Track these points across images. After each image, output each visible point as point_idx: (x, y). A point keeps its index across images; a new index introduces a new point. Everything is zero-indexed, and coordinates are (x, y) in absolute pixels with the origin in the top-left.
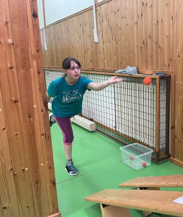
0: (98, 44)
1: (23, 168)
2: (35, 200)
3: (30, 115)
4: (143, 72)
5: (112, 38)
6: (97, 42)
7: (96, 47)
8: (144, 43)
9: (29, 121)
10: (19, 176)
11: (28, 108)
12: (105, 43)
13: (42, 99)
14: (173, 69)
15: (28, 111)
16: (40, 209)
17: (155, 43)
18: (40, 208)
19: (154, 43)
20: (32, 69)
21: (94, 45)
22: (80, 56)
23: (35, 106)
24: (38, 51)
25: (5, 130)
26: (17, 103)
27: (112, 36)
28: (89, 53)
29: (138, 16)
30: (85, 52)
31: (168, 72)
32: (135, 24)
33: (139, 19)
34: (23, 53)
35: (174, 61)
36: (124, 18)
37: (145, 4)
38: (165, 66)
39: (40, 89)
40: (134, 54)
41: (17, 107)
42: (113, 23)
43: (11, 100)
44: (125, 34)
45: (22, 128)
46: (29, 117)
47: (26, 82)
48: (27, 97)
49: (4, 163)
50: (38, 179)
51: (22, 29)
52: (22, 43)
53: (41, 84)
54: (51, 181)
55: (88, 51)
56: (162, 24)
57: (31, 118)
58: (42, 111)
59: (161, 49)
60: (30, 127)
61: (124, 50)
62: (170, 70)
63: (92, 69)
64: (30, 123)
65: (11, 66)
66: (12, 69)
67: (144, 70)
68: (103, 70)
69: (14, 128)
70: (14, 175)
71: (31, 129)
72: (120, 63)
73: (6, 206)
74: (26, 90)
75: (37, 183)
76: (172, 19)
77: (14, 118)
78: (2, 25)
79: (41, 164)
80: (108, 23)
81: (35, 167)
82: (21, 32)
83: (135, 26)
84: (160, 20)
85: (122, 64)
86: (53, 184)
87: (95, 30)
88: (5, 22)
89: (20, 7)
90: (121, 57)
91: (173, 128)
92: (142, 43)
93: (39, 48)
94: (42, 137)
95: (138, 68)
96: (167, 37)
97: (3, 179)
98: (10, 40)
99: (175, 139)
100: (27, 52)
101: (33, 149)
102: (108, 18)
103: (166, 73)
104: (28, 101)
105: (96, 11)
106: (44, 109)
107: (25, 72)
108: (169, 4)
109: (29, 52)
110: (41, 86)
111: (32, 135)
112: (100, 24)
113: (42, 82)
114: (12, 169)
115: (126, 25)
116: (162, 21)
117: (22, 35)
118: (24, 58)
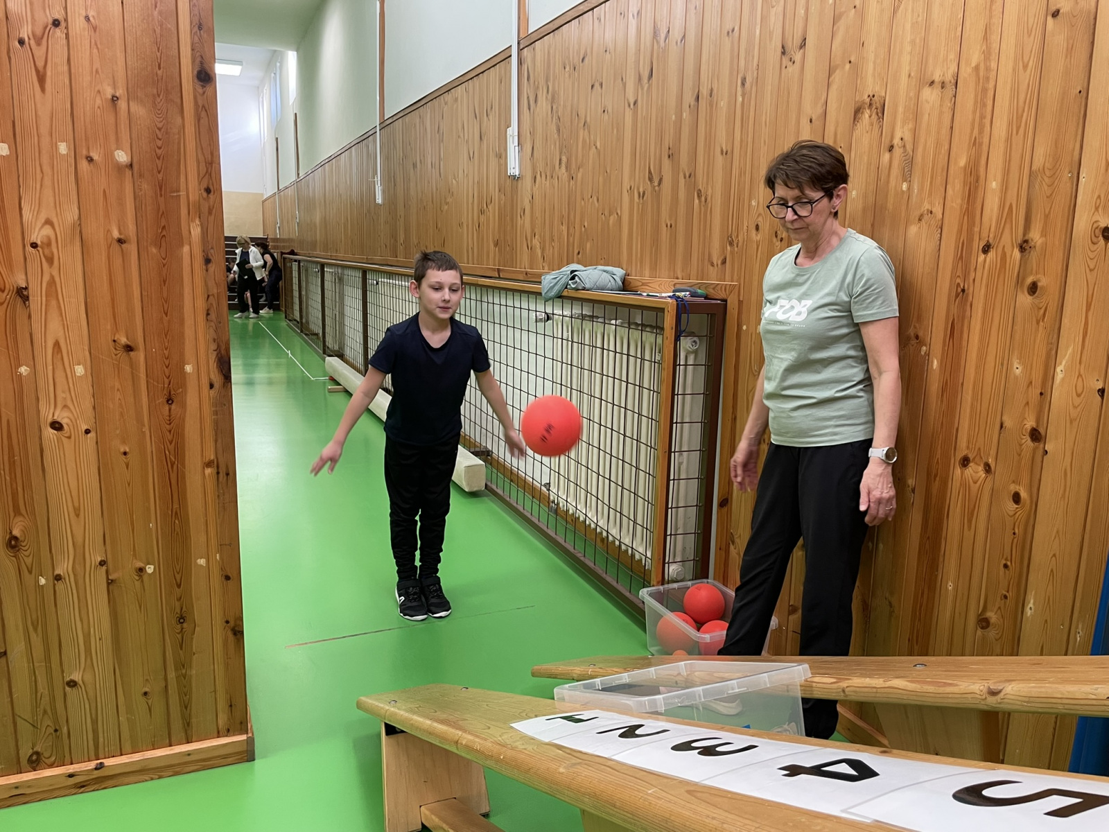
0: (520, 181)
1: (139, 564)
2: (172, 675)
3: (173, 397)
4: (643, 284)
5: (560, 160)
6: (517, 174)
7: (514, 190)
8: (651, 179)
9: (167, 413)
10: (124, 589)
11: (167, 371)
12: (538, 176)
13: (213, 346)
14: (735, 277)
15: (167, 381)
16: (186, 708)
17: (685, 178)
18: (186, 706)
19: (681, 175)
20: (186, 249)
21: (509, 182)
22: (468, 226)
23: (188, 368)
24: (208, 191)
25: (89, 435)
26: (132, 353)
27: (561, 153)
28: (493, 212)
29: (640, 79)
30: (482, 212)
31: (719, 287)
32: (629, 106)
33: (642, 89)
34: (161, 196)
35: (740, 244)
36: (597, 86)
37: (663, 32)
38: (712, 265)
39: (208, 314)
40: (620, 218)
41: (131, 366)
42: (565, 105)
43: (114, 341)
44: (598, 147)
45: (144, 433)
46: (168, 401)
47: (165, 289)
48: (166, 335)
49: (79, 540)
50: (184, 609)
51: (161, 119)
52: (159, 163)
53: (211, 297)
54: (227, 622)
55: (490, 207)
56: (711, 105)
57: (173, 407)
58: (212, 386)
59: (703, 199)
60: (168, 434)
61: (593, 201)
62: (727, 278)
63: (499, 270)
64: (168, 422)
65: (120, 234)
66: (122, 243)
67: (647, 278)
68: (526, 274)
69: (118, 432)
70: (110, 583)
71: (172, 441)
72: (577, 251)
73: (76, 676)
74: (164, 315)
75: (182, 619)
76: (743, 84)
77: (119, 399)
78: (99, 107)
79: (199, 560)
80: (552, 108)
81: (178, 568)
82: (160, 129)
83: (629, 114)
84: (704, 92)
85: (582, 255)
86: (235, 634)
87: (513, 131)
88: (110, 97)
89: (158, 51)
90: (581, 228)
91: (724, 503)
92: (644, 175)
93: (211, 182)
94: (208, 471)
95: (629, 272)
96: (722, 154)
97: (75, 591)
98: (123, 153)
99: (729, 547)
100: (174, 192)
101: (176, 506)
102: (554, 87)
103: (711, 292)
104: (166, 349)
105: (520, 62)
106: (217, 379)
107: (164, 257)
108: (737, 29)
109: (178, 194)
110: (212, 304)
111: (174, 460)
112: (529, 109)
113: (215, 291)
114: (104, 561)
115: (604, 111)
116: (711, 96)
117: (160, 140)
118: (163, 212)
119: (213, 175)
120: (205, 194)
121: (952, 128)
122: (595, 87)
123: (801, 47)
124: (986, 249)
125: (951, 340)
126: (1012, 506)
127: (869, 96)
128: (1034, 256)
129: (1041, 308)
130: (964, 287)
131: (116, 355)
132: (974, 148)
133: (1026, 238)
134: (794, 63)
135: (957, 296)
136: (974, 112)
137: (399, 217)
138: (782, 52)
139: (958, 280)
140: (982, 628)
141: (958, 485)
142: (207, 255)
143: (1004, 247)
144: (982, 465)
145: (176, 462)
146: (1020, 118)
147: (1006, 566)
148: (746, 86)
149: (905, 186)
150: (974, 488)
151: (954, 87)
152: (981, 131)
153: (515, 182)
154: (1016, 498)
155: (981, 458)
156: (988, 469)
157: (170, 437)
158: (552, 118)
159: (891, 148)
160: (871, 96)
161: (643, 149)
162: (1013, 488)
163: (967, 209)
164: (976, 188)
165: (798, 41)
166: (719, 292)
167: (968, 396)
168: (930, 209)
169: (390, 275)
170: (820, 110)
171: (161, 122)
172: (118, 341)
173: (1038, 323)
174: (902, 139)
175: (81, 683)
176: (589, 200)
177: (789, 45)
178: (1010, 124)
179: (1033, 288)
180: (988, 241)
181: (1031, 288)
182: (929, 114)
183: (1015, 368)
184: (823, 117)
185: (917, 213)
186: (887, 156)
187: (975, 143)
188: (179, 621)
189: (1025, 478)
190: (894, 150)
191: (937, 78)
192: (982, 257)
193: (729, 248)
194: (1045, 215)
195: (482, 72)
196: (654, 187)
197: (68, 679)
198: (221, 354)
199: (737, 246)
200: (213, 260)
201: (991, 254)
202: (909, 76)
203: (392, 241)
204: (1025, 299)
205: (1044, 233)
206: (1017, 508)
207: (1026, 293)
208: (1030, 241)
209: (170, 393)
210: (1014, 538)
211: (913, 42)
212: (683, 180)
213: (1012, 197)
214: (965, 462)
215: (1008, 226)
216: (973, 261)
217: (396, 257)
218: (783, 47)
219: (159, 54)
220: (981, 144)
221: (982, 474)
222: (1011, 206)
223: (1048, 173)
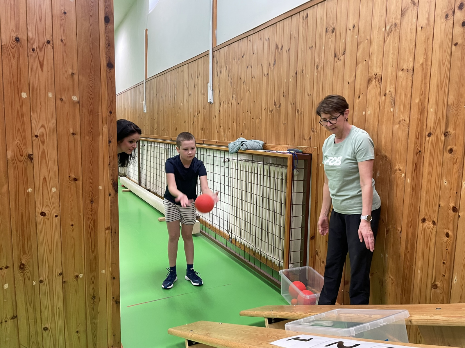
0: (213, 105)
1: (77, 274)
2: (89, 322)
3: (93, 200)
4: (272, 147)
5: (232, 96)
6: (212, 102)
7: (210, 109)
8: (275, 105)
9: (91, 207)
10: (69, 285)
11: (91, 189)
12: (222, 103)
13: (111, 178)
14: (316, 145)
15: (91, 193)
16: (95, 337)
17: (291, 104)
19: (289, 103)
20: (101, 137)
21: (208, 105)
22: (188, 122)
23: (100, 188)
24: (111, 113)
25: (57, 218)
26: (76, 182)
27: (233, 94)
28: (200, 117)
29: (269, 65)
30: (195, 117)
31: (308, 149)
32: (265, 75)
33: (271, 69)
34: (91, 114)
35: (317, 132)
36: (249, 67)
37: (280, 47)
38: (305, 140)
39: (109, 164)
40: (261, 120)
41: (76, 187)
42: (234, 75)
43: (69, 177)
44: (250, 91)
45: (80, 216)
46: (91, 202)
47: (91, 154)
48: (91, 174)
49: (51, 264)
50: (95, 293)
51: (92, 83)
52: (91, 101)
53: (110, 157)
54: (113, 298)
55: (199, 115)
56: (303, 76)
57: (93, 204)
58: (110, 195)
59: (300, 113)
60: (91, 216)
61: (248, 113)
62: (312, 145)
63: (203, 141)
64: (91, 211)
65: (73, 131)
66: (74, 135)
67: (274, 145)
68: (217, 142)
69: (69, 216)
70: (64, 282)
71: (92, 219)
72: (241, 133)
73: (47, 326)
74: (91, 165)
75: (94, 297)
76: (317, 68)
77: (70, 202)
78: (66, 78)
79: (102, 271)
80: (228, 75)
81: (93, 275)
82: (91, 87)
83: (264, 79)
84: (299, 71)
85: (243, 135)
86: (117, 303)
87: (210, 84)
88: (70, 73)
89: (91, 55)
90: (243, 124)
91: (313, 238)
92: (272, 103)
93: (112, 109)
94: (107, 232)
95: (266, 142)
96: (308, 95)
97: (48, 287)
98: (76, 97)
99: (315, 256)
100: (96, 113)
101: (93, 247)
102: (229, 67)
103: (304, 150)
104: (91, 180)
105: (213, 57)
106: (112, 192)
107: (91, 140)
108: (314, 46)
109: (98, 114)
110: (111, 160)
111: (93, 227)
112: (218, 76)
113: (113, 154)
114: (61, 273)
115: (253, 77)
116: (302, 72)
117: (91, 91)
118: (92, 122)
119: (113, 106)
120: (109, 114)
121: (412, 87)
122: (248, 68)
123: (343, 54)
124: (429, 135)
125: (415, 171)
126: (445, 238)
127: (375, 74)
128: (450, 138)
129: (455, 159)
130: (420, 150)
131: (70, 183)
132: (422, 95)
133: (447, 131)
134: (340, 60)
135: (417, 153)
136: (422, 81)
137: (154, 118)
138: (335, 56)
139: (417, 147)
140: (434, 289)
141: (421, 229)
142: (110, 139)
143: (437, 134)
144: (432, 222)
145: (94, 228)
146: (442, 84)
147: (444, 263)
148: (319, 68)
149: (392, 110)
150: (428, 231)
151: (412, 71)
152: (425, 89)
153: (211, 105)
154: (447, 235)
155: (431, 219)
156: (434, 223)
157: (91, 217)
158: (229, 79)
159: (385, 95)
160: (376, 74)
161: (271, 93)
162: (446, 231)
163: (420, 119)
164: (424, 111)
165: (342, 51)
166: (309, 151)
167: (424, 194)
168: (404, 119)
169: (150, 142)
170: (353, 79)
171: (92, 84)
172: (71, 177)
173: (454, 164)
174: (390, 91)
175: (49, 328)
176: (246, 113)
177: (338, 53)
178: (438, 86)
179: (451, 151)
180: (430, 132)
181: (450, 151)
182: (402, 82)
183: (444, 182)
184: (354, 82)
185: (398, 121)
186: (384, 97)
187: (423, 93)
188: (93, 298)
189: (451, 226)
190: (387, 95)
191: (405, 67)
192: (427, 138)
193: (312, 133)
194: (455, 122)
195: (195, 60)
196: (277, 108)
197: (44, 327)
198: (114, 181)
199: (316, 132)
200: (112, 141)
201: (432, 137)
202: (392, 67)
203: (151, 128)
204: (447, 155)
205: (455, 129)
206: (448, 239)
207: (448, 153)
208: (449, 132)
209: (92, 198)
210: (447, 251)
211: (393, 54)
212: (290, 105)
213: (440, 114)
214: (424, 220)
215: (439, 126)
216: (424, 139)
217: (153, 134)
218: (335, 54)
219: (91, 56)
220: (425, 94)
221: (432, 225)
222: (440, 118)
223: (455, 106)
